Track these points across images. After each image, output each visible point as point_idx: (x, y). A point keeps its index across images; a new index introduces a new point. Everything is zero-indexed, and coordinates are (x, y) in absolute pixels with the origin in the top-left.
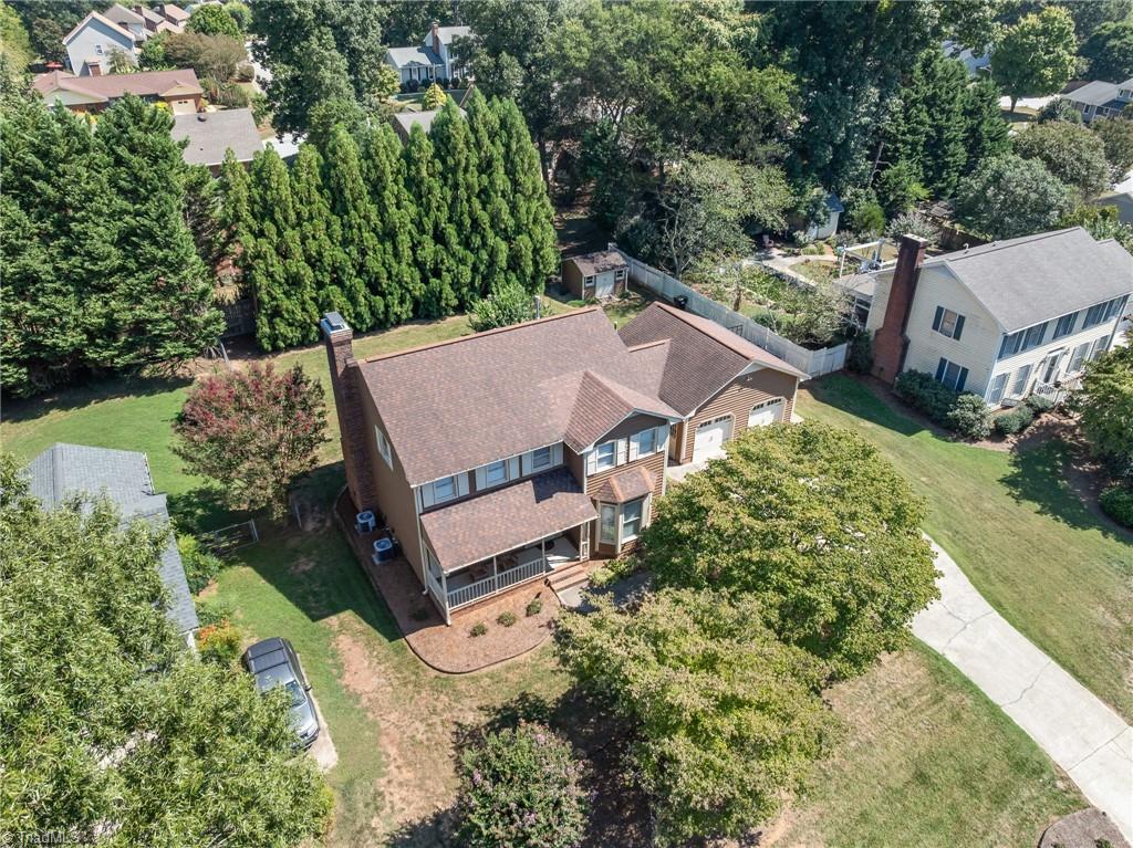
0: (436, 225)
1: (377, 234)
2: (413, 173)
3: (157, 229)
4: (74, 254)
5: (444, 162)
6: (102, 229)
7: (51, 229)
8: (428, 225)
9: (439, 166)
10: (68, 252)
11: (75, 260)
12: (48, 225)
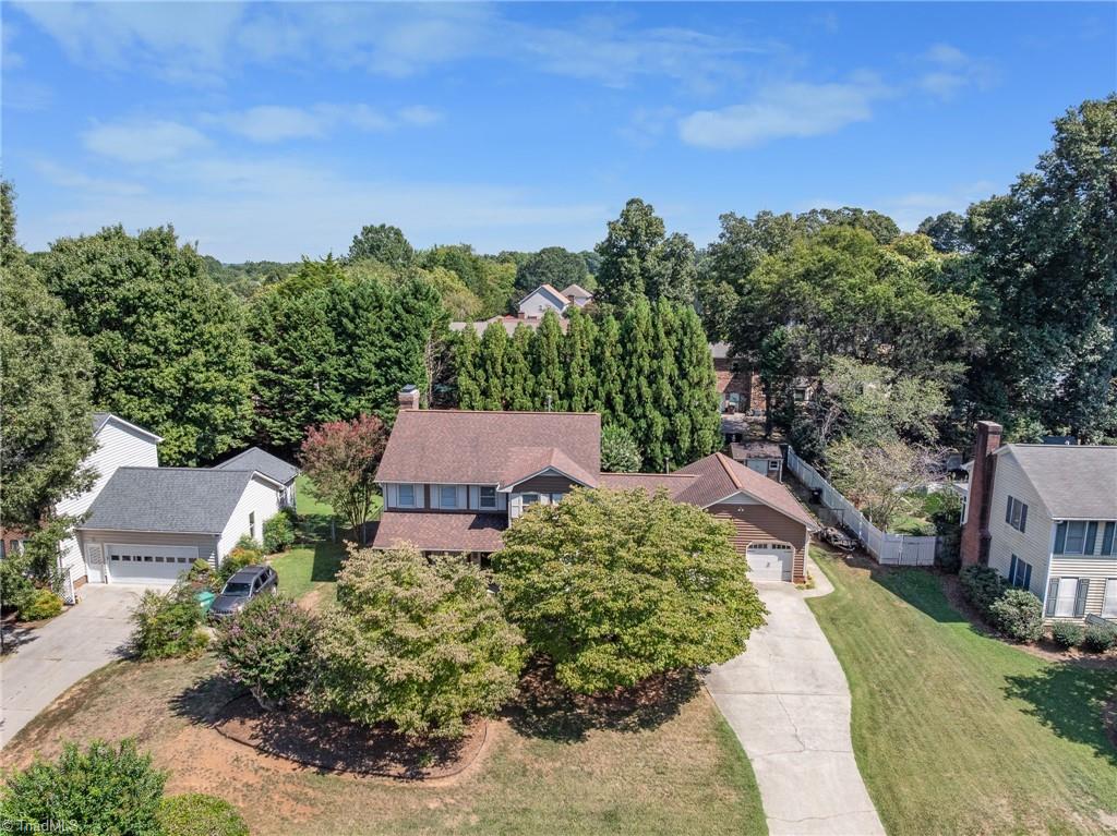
0: (608, 395)
1: (559, 393)
2: (598, 352)
3: (403, 360)
4: (351, 366)
5: (624, 346)
6: (372, 355)
7: (345, 350)
8: (602, 394)
9: (620, 349)
10: (348, 365)
11: (350, 370)
12: (343, 347)
